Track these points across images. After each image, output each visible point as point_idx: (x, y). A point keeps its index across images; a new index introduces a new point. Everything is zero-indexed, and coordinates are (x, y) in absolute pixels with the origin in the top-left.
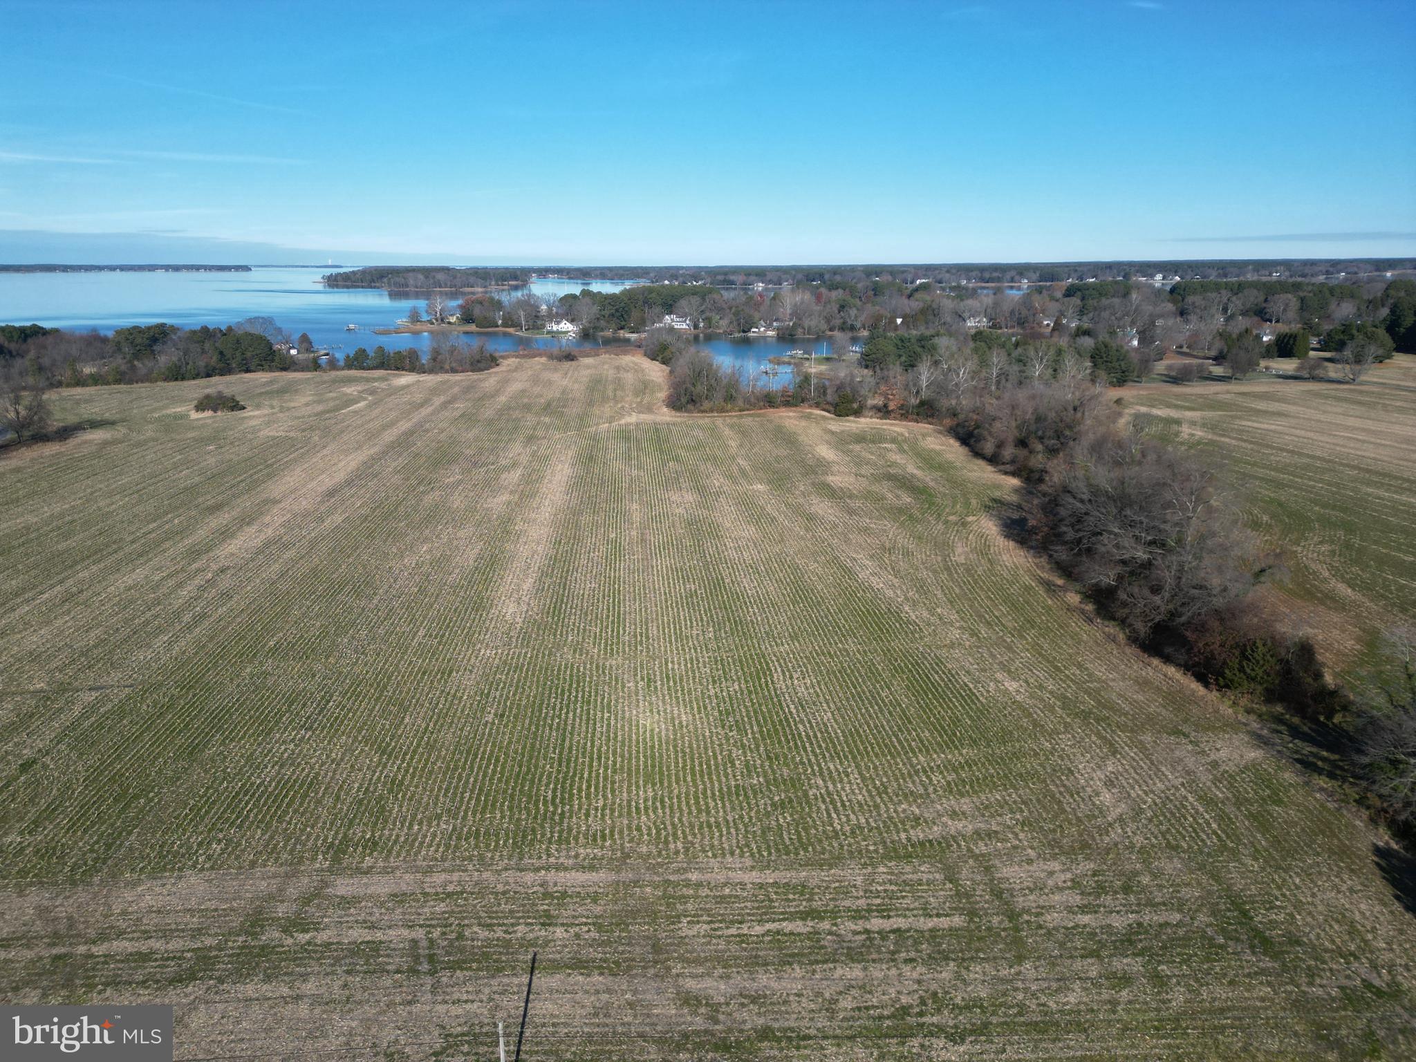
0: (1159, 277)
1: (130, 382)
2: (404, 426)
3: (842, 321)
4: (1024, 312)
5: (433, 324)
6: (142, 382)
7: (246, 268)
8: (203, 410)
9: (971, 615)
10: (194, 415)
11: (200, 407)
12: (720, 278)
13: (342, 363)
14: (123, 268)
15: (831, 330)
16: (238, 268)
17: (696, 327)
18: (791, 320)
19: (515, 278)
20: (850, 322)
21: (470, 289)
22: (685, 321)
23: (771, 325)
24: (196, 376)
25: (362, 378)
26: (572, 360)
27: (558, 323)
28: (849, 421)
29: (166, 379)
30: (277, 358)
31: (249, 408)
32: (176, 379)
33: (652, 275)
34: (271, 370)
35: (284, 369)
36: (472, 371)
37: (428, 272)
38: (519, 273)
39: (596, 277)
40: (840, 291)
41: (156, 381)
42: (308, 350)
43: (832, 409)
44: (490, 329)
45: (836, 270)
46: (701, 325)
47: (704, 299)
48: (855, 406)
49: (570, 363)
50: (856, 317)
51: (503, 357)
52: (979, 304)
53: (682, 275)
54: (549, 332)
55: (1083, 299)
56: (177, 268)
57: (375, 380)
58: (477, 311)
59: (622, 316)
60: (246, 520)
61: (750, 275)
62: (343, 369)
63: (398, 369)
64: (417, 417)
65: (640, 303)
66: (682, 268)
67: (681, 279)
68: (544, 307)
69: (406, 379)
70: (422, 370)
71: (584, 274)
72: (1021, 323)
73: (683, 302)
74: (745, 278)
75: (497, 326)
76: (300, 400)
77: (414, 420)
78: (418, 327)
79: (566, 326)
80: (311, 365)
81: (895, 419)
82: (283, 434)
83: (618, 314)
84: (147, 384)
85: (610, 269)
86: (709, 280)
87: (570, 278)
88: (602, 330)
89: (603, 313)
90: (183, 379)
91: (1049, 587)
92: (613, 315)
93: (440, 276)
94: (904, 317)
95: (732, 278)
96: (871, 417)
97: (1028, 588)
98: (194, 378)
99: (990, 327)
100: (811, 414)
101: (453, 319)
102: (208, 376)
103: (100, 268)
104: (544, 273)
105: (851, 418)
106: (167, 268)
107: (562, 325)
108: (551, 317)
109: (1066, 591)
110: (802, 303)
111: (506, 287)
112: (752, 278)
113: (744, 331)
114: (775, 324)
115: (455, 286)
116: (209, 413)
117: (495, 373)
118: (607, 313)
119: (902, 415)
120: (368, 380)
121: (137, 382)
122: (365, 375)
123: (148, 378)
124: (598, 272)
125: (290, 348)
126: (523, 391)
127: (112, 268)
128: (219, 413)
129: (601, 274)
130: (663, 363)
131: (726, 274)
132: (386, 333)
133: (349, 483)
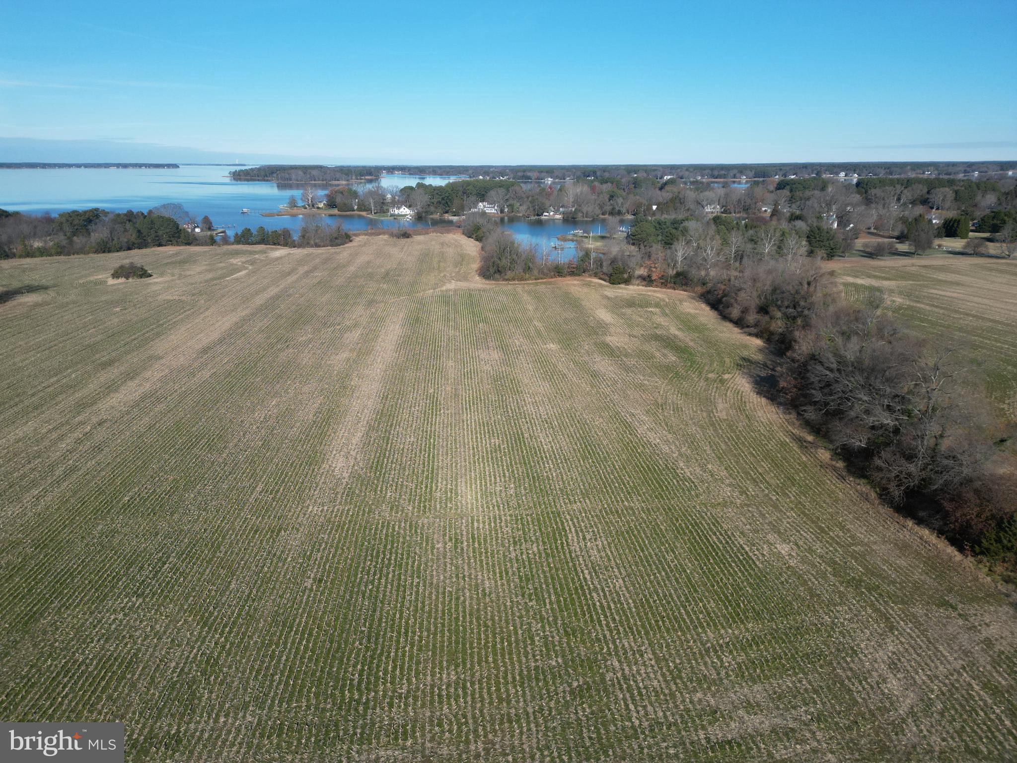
0: (842, 174)
1: (68, 254)
2: (273, 291)
3: (611, 207)
4: (749, 201)
5: (306, 208)
6: (78, 254)
7: (176, 166)
8: (118, 277)
9: (738, 472)
10: (111, 281)
11: (116, 275)
12: (520, 174)
13: (232, 239)
14: (87, 166)
15: (603, 214)
16: (169, 166)
17: (502, 211)
18: (573, 206)
19: (370, 174)
20: (617, 208)
21: (337, 182)
22: (494, 207)
23: (558, 210)
24: (119, 249)
25: (247, 251)
26: (408, 237)
27: (399, 208)
28: (621, 288)
29: (96, 252)
30: (182, 235)
31: (155, 276)
32: (104, 252)
33: (470, 172)
34: (178, 244)
35: (189, 244)
36: (332, 246)
37: (305, 169)
38: (373, 170)
39: (429, 173)
40: (609, 184)
41: (89, 253)
42: (210, 229)
43: (607, 278)
44: (348, 213)
45: (605, 169)
46: (506, 210)
47: (508, 190)
48: (626, 276)
49: (406, 240)
50: (622, 204)
51: (356, 235)
52: (714, 195)
53: (492, 172)
54: (392, 215)
55: (791, 191)
56: (125, 166)
57: (256, 252)
58: (339, 199)
59: (447, 203)
60: (130, 375)
61: (542, 172)
62: (233, 244)
63: (275, 244)
64: (283, 284)
65: (460, 193)
66: (492, 167)
67: (491, 175)
68: (389, 196)
69: (280, 252)
70: (293, 245)
71: (421, 171)
72: (746, 209)
73: (492, 193)
74: (538, 174)
75: (354, 210)
76: (197, 268)
77: (281, 286)
78: (295, 211)
79: (404, 210)
80: (209, 241)
81: (657, 286)
82: (177, 298)
83: (443, 202)
84: (82, 256)
85: (440, 167)
86: (512, 176)
87: (410, 174)
88: (432, 213)
89: (432, 201)
90: (109, 252)
91: (800, 441)
92: (440, 202)
93: (315, 173)
94: (658, 205)
95: (529, 174)
96: (638, 285)
97: (783, 444)
98: (118, 251)
99: (722, 213)
100: (591, 282)
101: (321, 205)
102: (129, 249)
103: (69, 166)
104: (391, 170)
105: (622, 286)
106: (118, 165)
107: (402, 210)
108: (396, 204)
109: (817, 447)
110: (581, 194)
111: (362, 181)
112: (543, 174)
113: (538, 215)
114: (561, 209)
115: (326, 180)
116: (122, 280)
117: (348, 247)
118: (435, 200)
119: (662, 283)
120: (251, 253)
121: (74, 254)
122: (249, 249)
123: (82, 251)
124: (431, 170)
125: (195, 227)
126: (369, 262)
127: (79, 166)
128: (130, 280)
129: (433, 171)
130: (477, 240)
131: (524, 171)
132: (271, 215)
133: (221, 341)
